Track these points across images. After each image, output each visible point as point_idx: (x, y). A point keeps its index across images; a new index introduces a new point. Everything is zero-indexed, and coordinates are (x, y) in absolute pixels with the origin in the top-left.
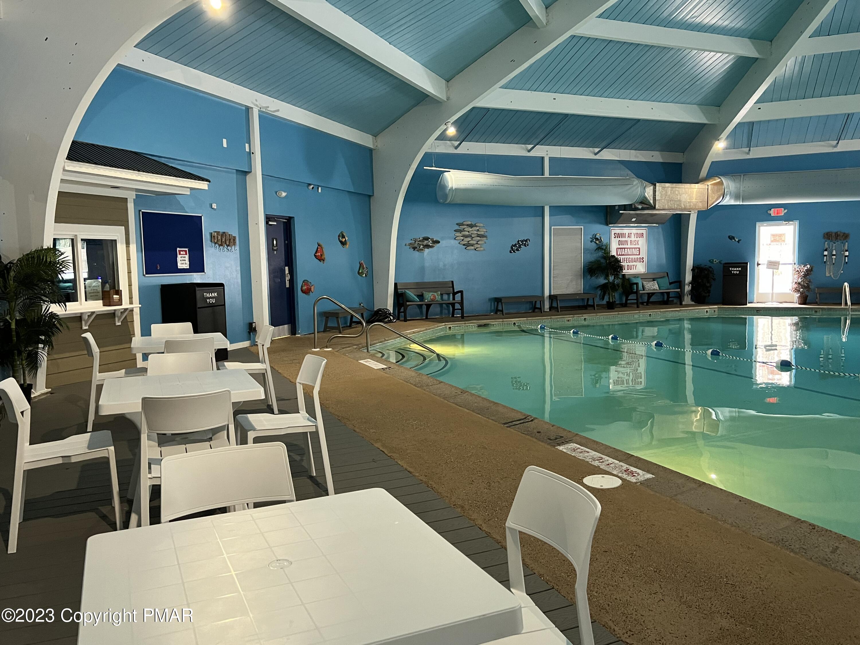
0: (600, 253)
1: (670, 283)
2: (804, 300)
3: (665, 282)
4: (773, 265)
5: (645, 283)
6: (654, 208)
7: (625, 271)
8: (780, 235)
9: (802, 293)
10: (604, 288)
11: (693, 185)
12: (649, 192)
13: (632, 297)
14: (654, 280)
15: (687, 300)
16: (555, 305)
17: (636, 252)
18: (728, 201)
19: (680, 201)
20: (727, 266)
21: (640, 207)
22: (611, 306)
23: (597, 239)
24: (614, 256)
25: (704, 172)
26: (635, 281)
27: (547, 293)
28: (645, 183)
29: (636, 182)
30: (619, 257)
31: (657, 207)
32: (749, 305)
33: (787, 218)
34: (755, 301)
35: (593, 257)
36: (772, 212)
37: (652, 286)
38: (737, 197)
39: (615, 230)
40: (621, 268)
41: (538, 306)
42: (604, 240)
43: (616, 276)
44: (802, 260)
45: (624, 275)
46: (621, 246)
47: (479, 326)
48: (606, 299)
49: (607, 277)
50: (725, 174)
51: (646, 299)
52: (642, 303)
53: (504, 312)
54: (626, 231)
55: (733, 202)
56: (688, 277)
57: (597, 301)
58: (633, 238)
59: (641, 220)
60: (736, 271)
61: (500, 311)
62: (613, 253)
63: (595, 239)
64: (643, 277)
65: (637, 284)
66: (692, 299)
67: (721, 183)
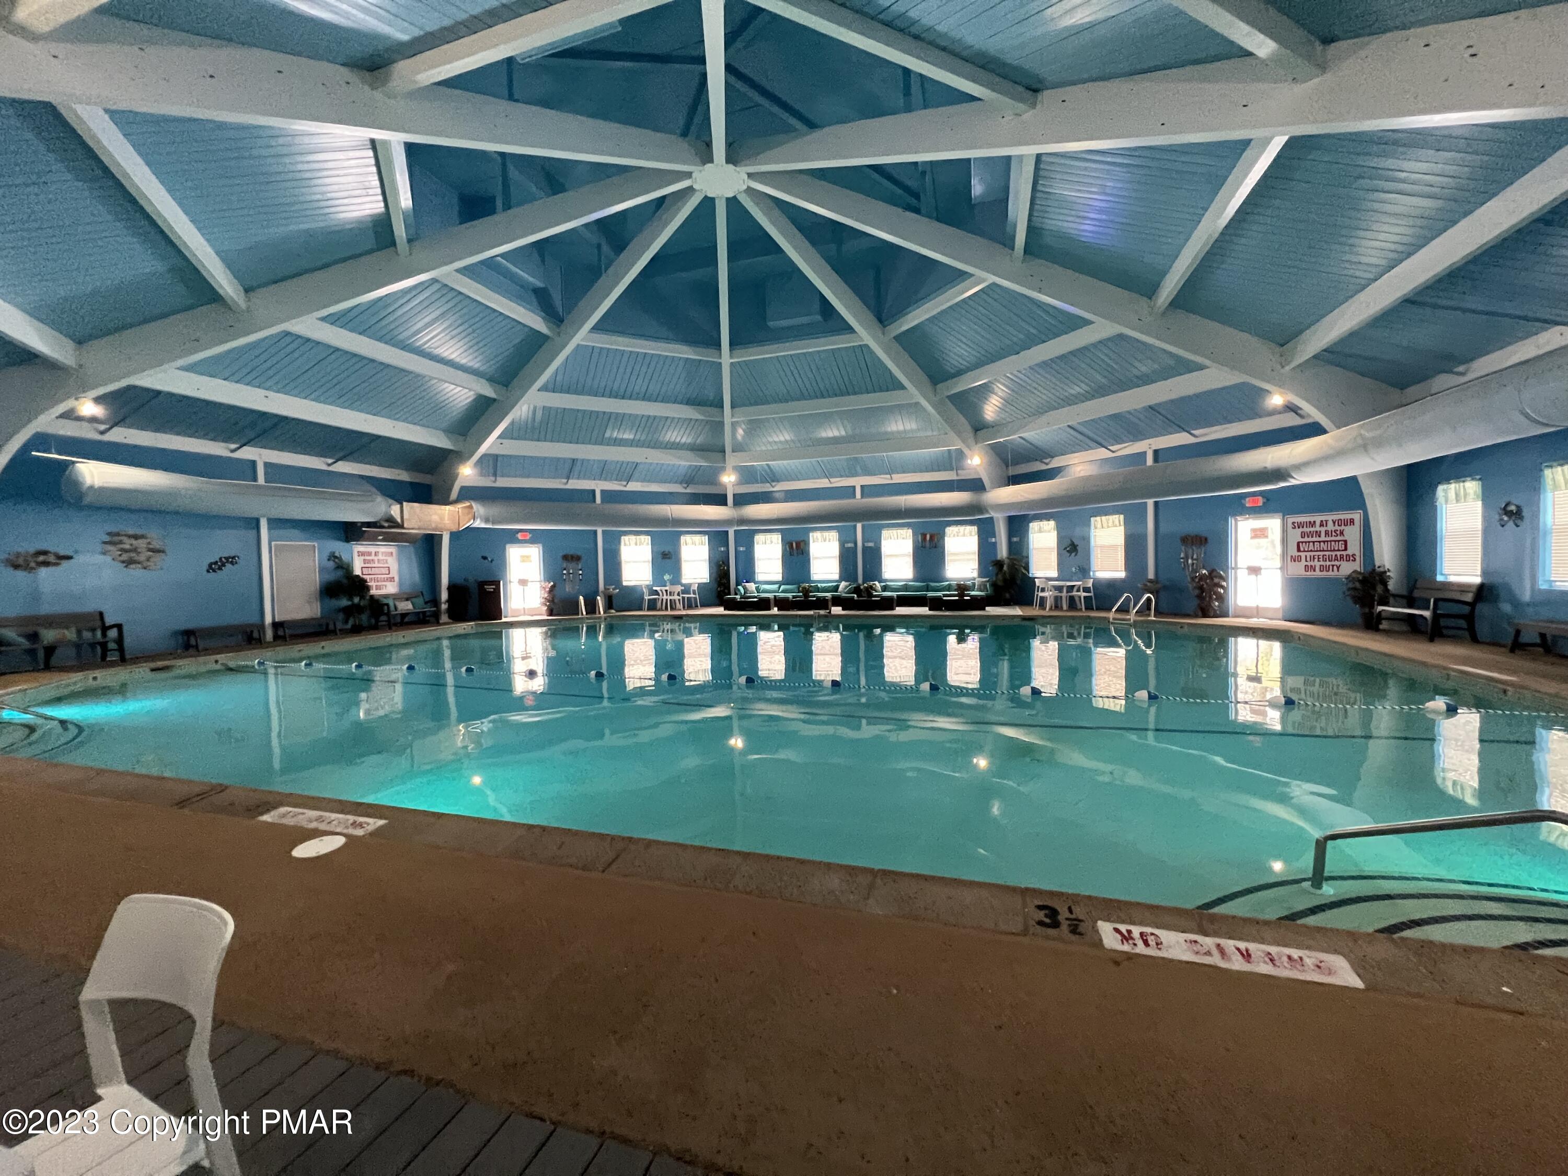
0: (340, 573)
1: (426, 603)
2: (551, 612)
3: (420, 601)
4: (523, 582)
5: (397, 603)
6: (402, 527)
7: (373, 592)
8: (528, 557)
9: (548, 606)
10: (348, 612)
11: (443, 507)
12: (395, 511)
13: (384, 618)
14: (407, 600)
15: (444, 618)
16: (280, 633)
17: (385, 571)
18: (479, 524)
19: (430, 521)
20: (482, 584)
21: (386, 524)
22: (357, 630)
23: (336, 557)
24: (358, 576)
25: (454, 494)
26: (385, 601)
27: (268, 620)
28: (391, 501)
29: (380, 499)
30: (364, 577)
31: (405, 525)
32: (504, 620)
33: (532, 541)
34: (510, 614)
35: (332, 577)
36: (519, 536)
37: (406, 606)
38: (487, 520)
39: (358, 548)
40: (368, 588)
41: (256, 635)
42: (345, 558)
43: (362, 597)
44: (548, 579)
45: (372, 596)
46: (367, 565)
47: (153, 670)
48: (351, 622)
49: (351, 599)
50: (475, 499)
51: (399, 620)
52: (395, 625)
53: (200, 648)
54: (372, 549)
55: (483, 525)
56: (444, 596)
57: (339, 625)
58: (380, 557)
59: (389, 538)
60: (490, 588)
61: (193, 646)
62: (357, 572)
63: (333, 557)
64: (395, 597)
65: (387, 605)
66: (450, 617)
67: (471, 507)
